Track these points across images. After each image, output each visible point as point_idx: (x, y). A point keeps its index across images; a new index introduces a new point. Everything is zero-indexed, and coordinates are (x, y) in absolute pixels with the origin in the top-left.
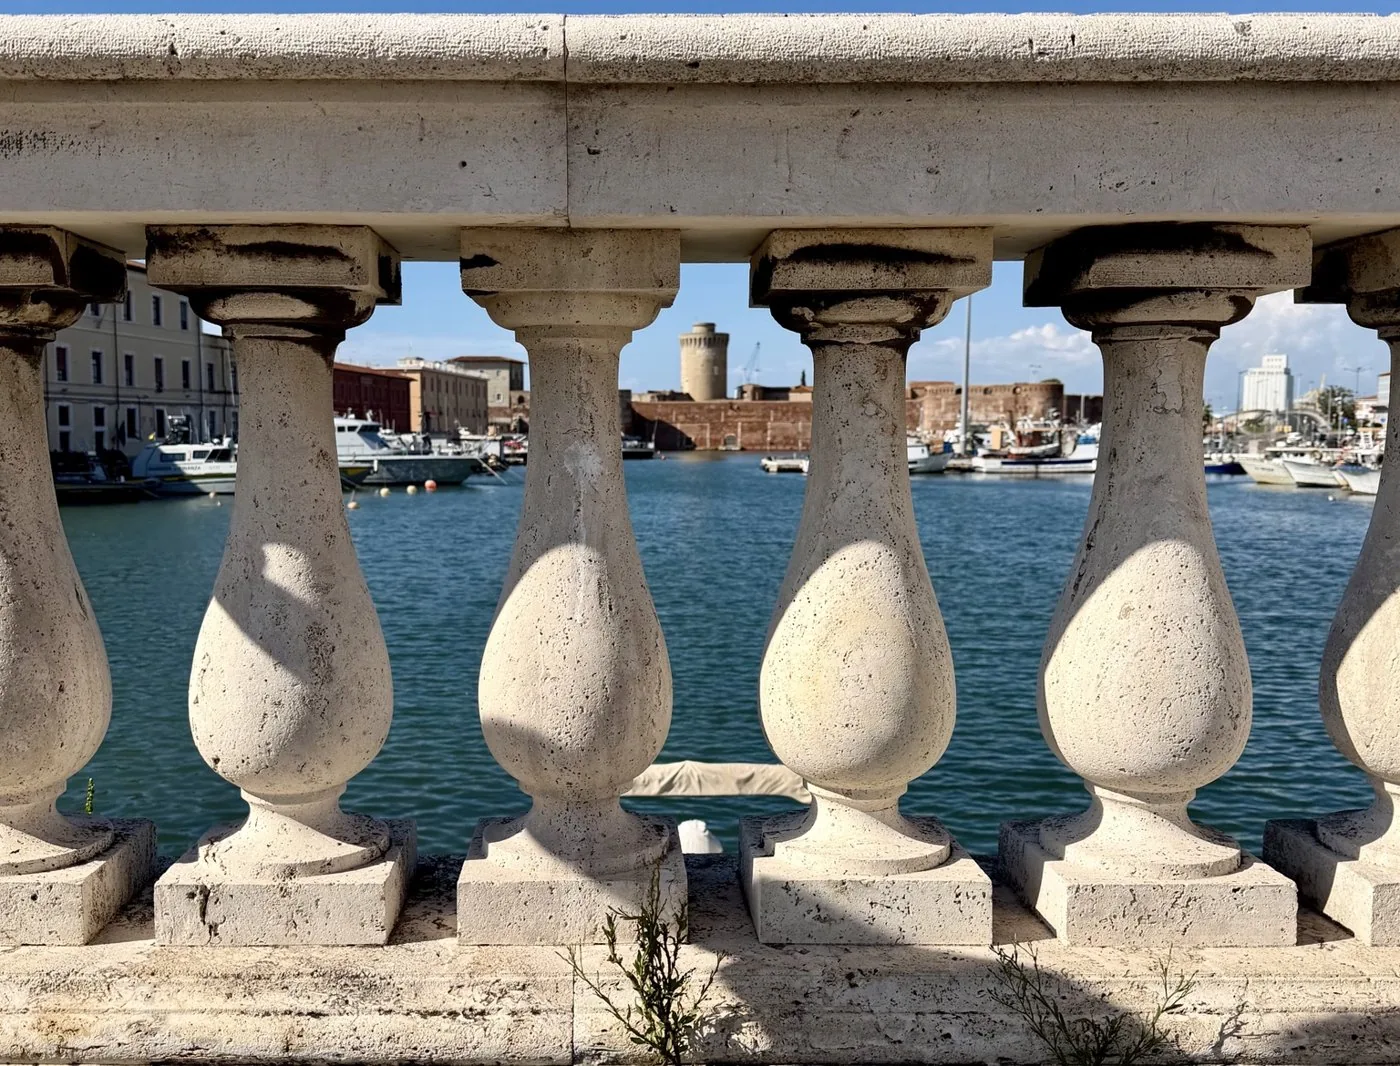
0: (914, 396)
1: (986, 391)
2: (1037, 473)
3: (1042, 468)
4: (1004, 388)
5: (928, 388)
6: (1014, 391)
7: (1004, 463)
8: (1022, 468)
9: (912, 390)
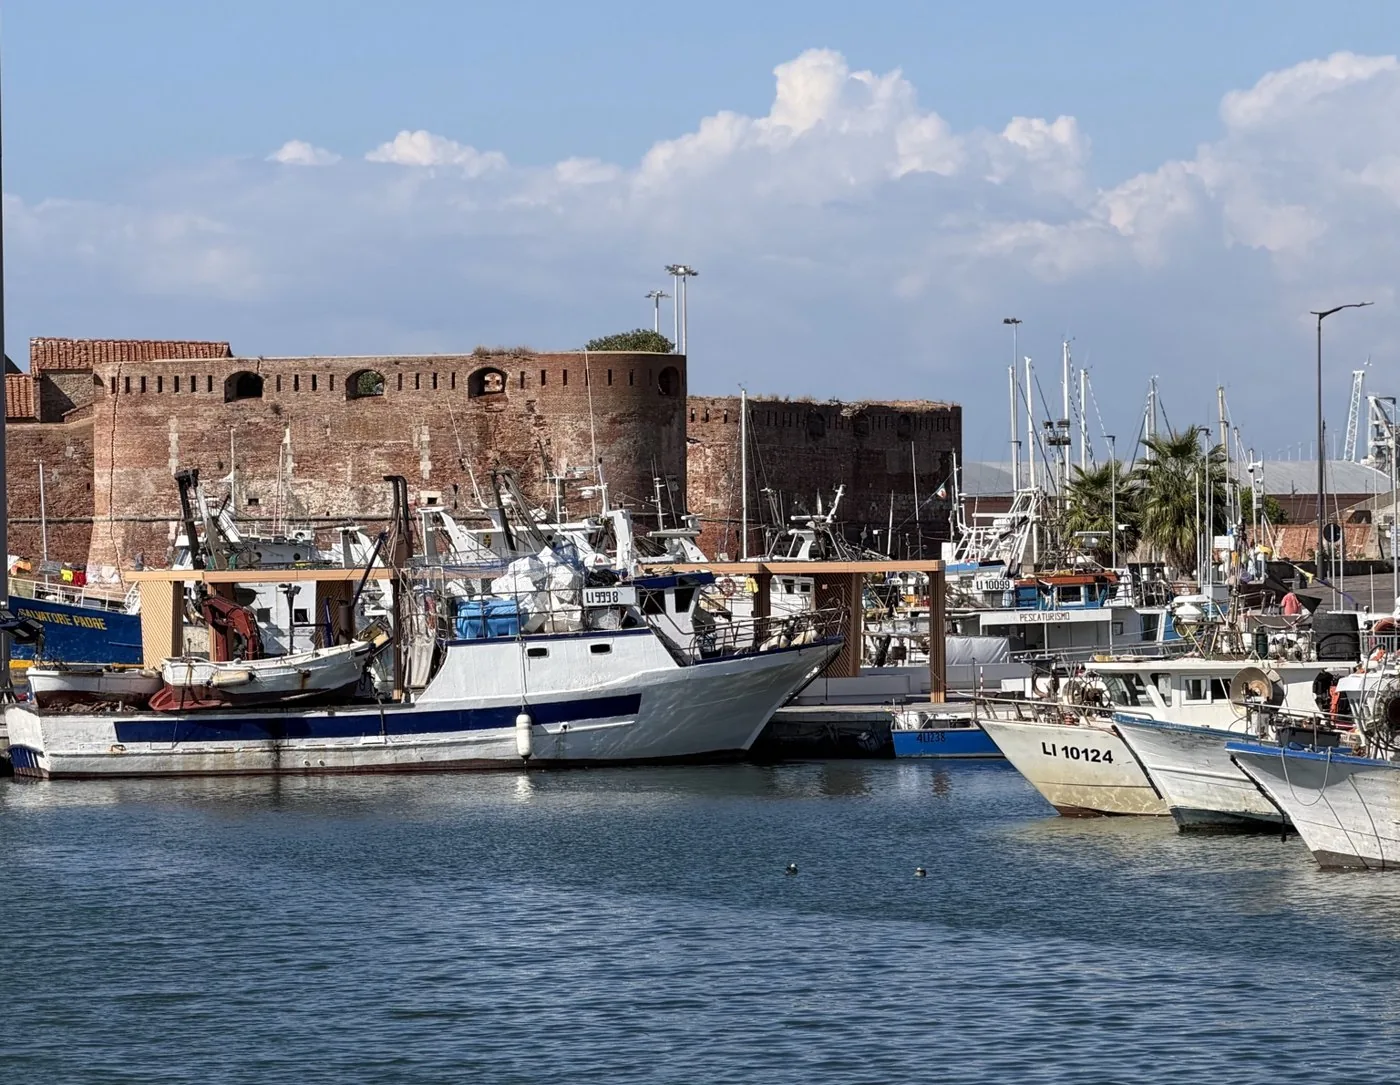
0: (55, 407)
1: (360, 384)
2: (278, 773)
3: (300, 751)
4: (430, 373)
5: (107, 371)
6: (477, 385)
7: (125, 732)
8: (211, 753)
9: (43, 379)
